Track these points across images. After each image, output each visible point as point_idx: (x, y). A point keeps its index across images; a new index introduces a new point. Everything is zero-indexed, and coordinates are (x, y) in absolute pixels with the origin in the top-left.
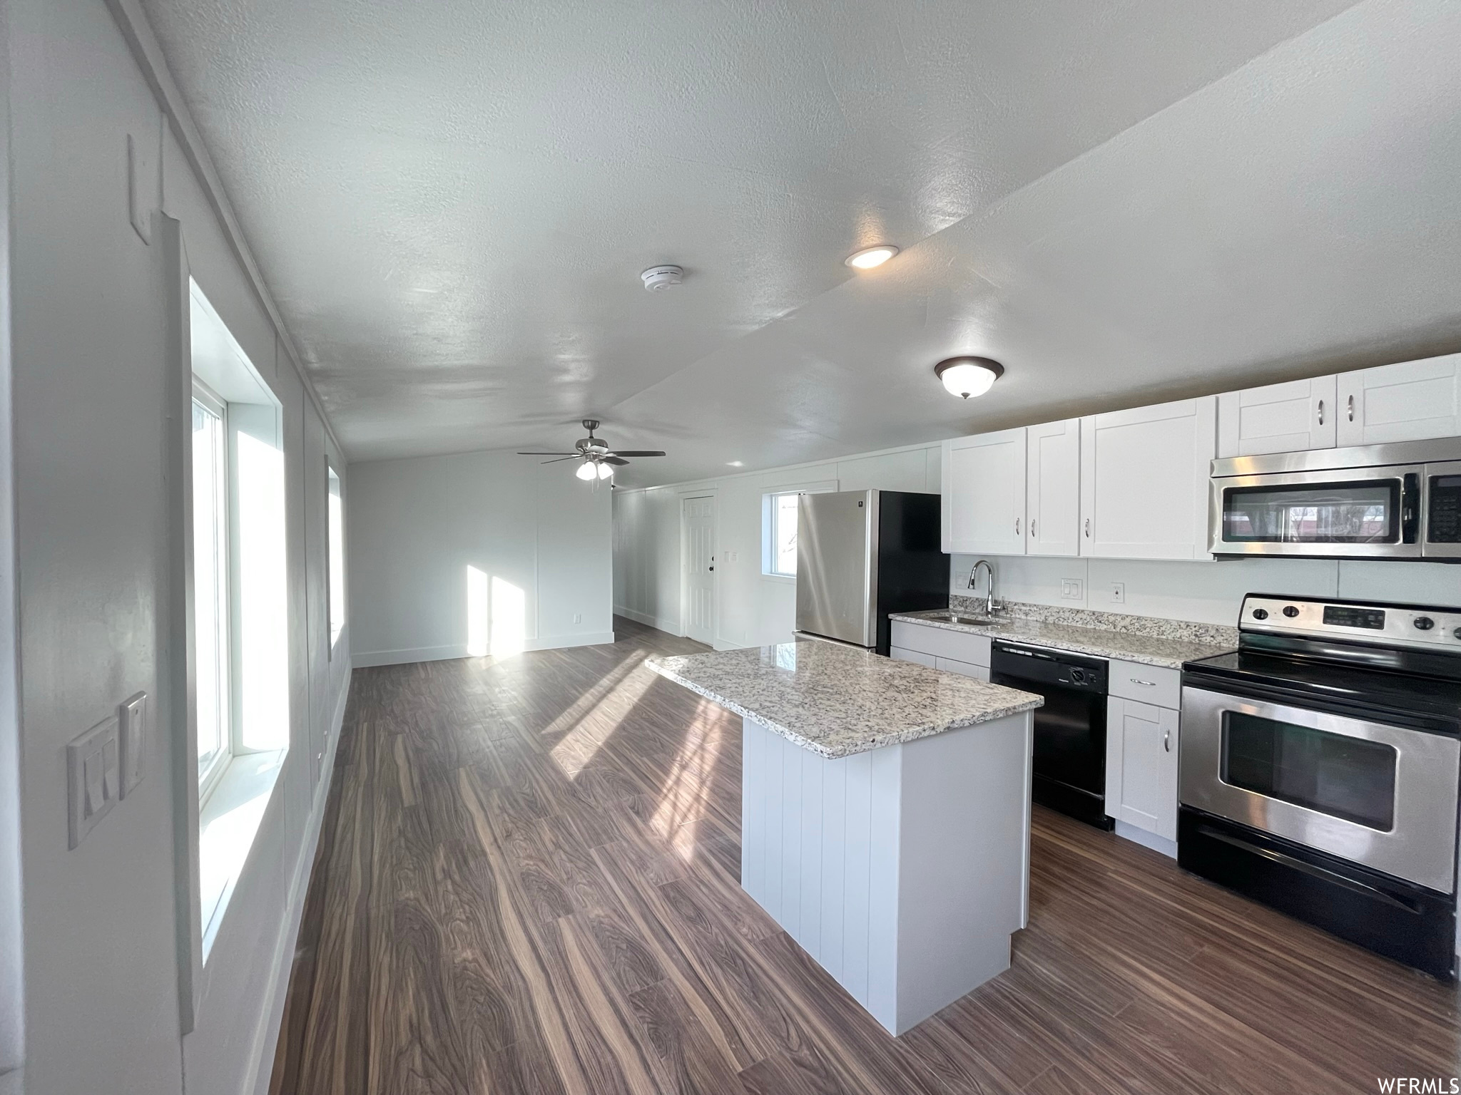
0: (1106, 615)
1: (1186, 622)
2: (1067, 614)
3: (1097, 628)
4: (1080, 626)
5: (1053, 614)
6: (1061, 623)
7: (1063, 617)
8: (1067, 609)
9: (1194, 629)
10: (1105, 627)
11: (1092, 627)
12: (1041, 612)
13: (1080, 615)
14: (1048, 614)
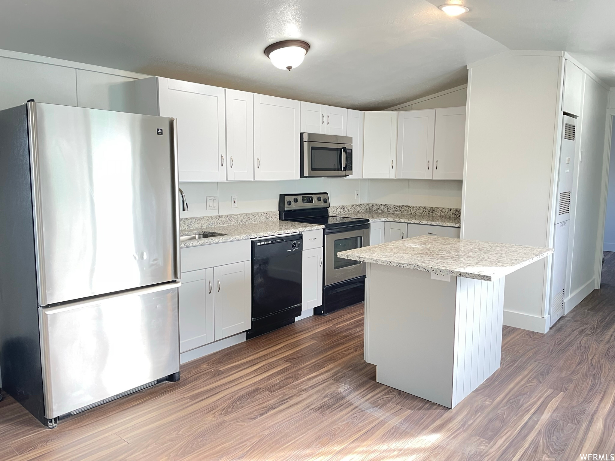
0: (233, 216)
1: (264, 212)
2: (214, 220)
3: (229, 225)
4: (221, 225)
5: (206, 222)
6: (210, 226)
7: (212, 222)
8: (214, 216)
9: (266, 215)
10: (233, 223)
11: (227, 224)
12: (199, 222)
13: (221, 219)
14: (203, 223)
